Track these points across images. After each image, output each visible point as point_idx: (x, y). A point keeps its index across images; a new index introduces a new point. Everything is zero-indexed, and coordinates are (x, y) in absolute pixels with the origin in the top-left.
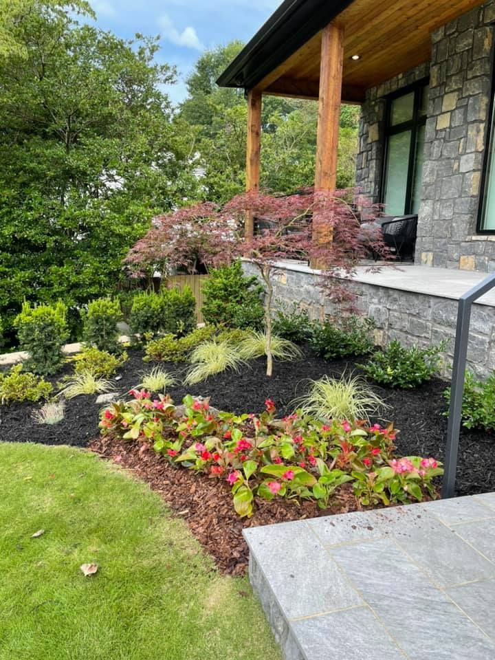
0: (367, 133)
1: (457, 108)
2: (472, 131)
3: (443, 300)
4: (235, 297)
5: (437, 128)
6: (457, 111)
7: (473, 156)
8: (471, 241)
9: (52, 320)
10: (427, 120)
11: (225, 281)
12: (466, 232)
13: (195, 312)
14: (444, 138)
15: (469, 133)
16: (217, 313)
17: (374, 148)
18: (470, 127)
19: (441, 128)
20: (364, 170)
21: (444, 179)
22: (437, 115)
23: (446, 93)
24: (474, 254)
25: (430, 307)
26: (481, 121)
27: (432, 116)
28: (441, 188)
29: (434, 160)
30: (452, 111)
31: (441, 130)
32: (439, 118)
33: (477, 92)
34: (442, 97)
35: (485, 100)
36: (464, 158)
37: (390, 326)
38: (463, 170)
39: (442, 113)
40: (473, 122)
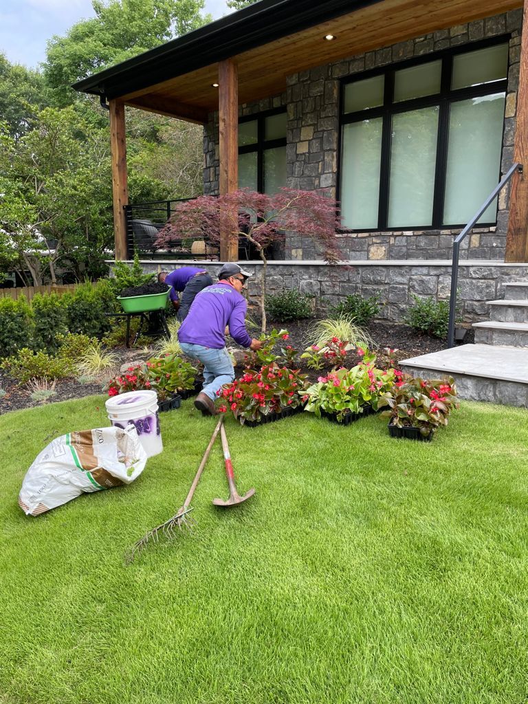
0: (214, 151)
1: (314, 139)
2: (328, 157)
3: (368, 268)
5: (298, 153)
6: (314, 141)
7: (330, 175)
10: (287, 146)
14: (304, 161)
15: (326, 158)
18: (326, 153)
20: (213, 184)
22: (297, 143)
23: (303, 126)
25: (359, 274)
26: (334, 151)
27: (292, 143)
29: (295, 177)
30: (309, 141)
31: (301, 154)
32: (299, 144)
33: (330, 128)
34: (300, 129)
35: (336, 135)
36: (323, 177)
37: (323, 293)
38: (323, 185)
39: (300, 141)
40: (328, 150)
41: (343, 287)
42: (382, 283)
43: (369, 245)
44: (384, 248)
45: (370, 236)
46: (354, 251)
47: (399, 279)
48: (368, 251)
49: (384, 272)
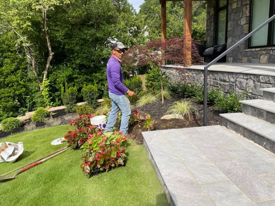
0: (210, 12)
3: (222, 73)
4: (157, 80)
5: (233, 8)
6: (239, 1)
7: (245, 18)
8: (246, 51)
9: (93, 90)
10: (229, 6)
11: (153, 74)
12: (244, 48)
13: (142, 86)
14: (235, 12)
15: (243, 9)
16: (150, 86)
17: (213, 17)
18: (244, 7)
20: (209, 27)
21: (236, 28)
24: (247, 56)
25: (218, 76)
26: (248, 4)
27: (230, 4)
28: (234, 31)
29: (232, 21)
30: (237, 1)
32: (233, 4)
36: (242, 19)
38: (242, 24)
39: (234, 2)
40: (244, 5)
41: (214, 82)
42: (226, 82)
43: (260, 55)
44: (267, 57)
45: (261, 50)
46: (253, 58)
47: (232, 80)
48: (260, 58)
49: (227, 75)
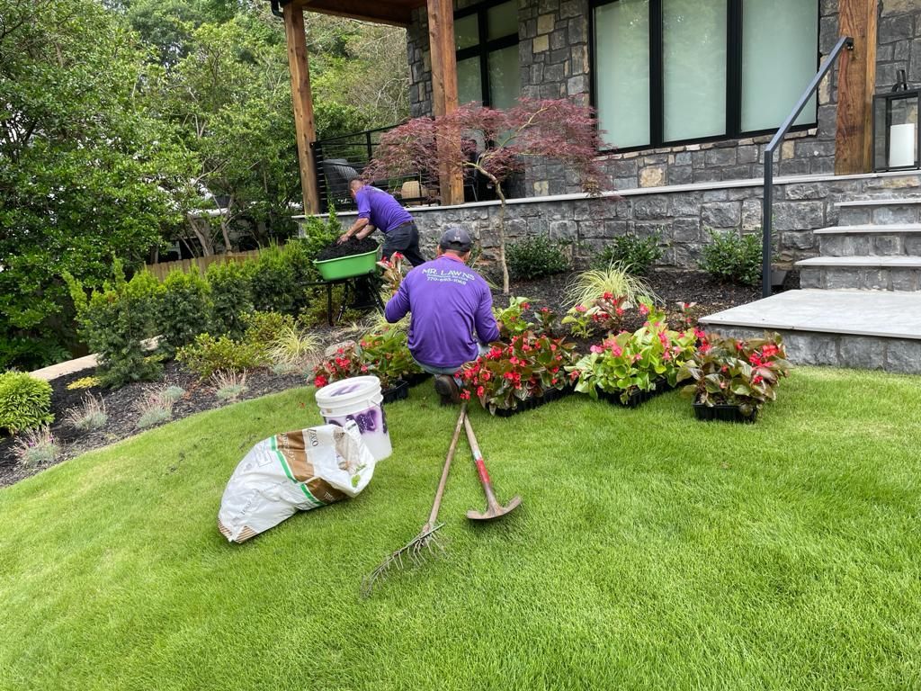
0: (421, 60)
1: (555, 31)
2: (576, 53)
3: (643, 198)
5: (534, 52)
6: (556, 34)
7: (581, 78)
10: (520, 43)
14: (544, 62)
15: (573, 55)
18: (573, 49)
19: (540, 51)
22: (533, 38)
23: (540, 15)
25: (630, 207)
26: (584, 44)
27: (526, 39)
30: (549, 34)
31: (539, 53)
32: (535, 40)
33: (577, 14)
34: (536, 19)
35: (586, 22)
36: (571, 81)
37: (581, 237)
38: (572, 92)
39: (538, 36)
40: (576, 45)
41: (609, 226)
42: (663, 217)
43: (640, 168)
44: (660, 171)
45: (640, 156)
46: (618, 177)
47: (686, 209)
48: (639, 176)
49: (664, 201)
